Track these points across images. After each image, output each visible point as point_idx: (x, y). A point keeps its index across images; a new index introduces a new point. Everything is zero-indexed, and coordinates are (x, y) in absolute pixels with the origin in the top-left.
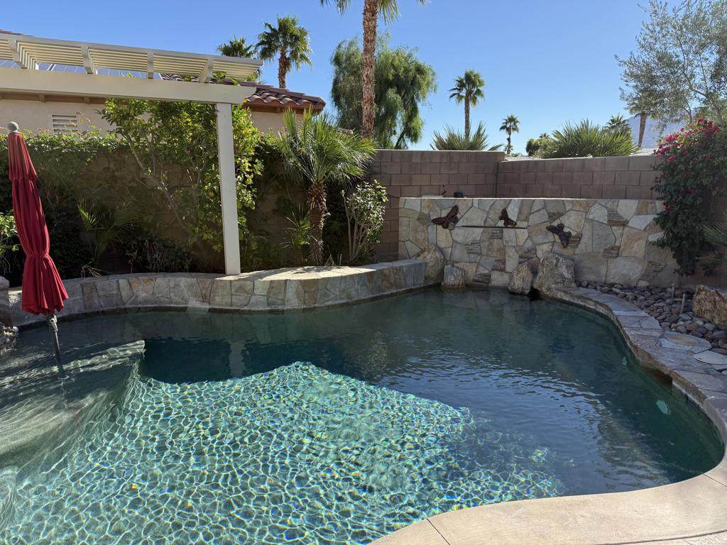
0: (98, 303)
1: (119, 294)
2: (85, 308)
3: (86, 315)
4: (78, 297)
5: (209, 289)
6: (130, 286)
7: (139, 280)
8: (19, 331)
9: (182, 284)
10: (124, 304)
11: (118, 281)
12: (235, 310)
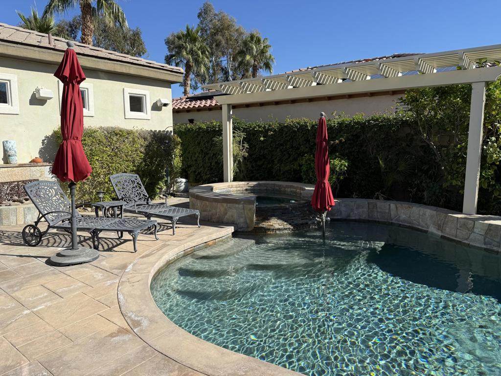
0: (377, 216)
1: (389, 212)
2: (369, 217)
3: (369, 221)
4: (365, 210)
5: (443, 221)
6: (397, 208)
7: (402, 206)
8: (331, 221)
9: (427, 214)
10: (392, 220)
11: (390, 205)
12: (458, 241)
